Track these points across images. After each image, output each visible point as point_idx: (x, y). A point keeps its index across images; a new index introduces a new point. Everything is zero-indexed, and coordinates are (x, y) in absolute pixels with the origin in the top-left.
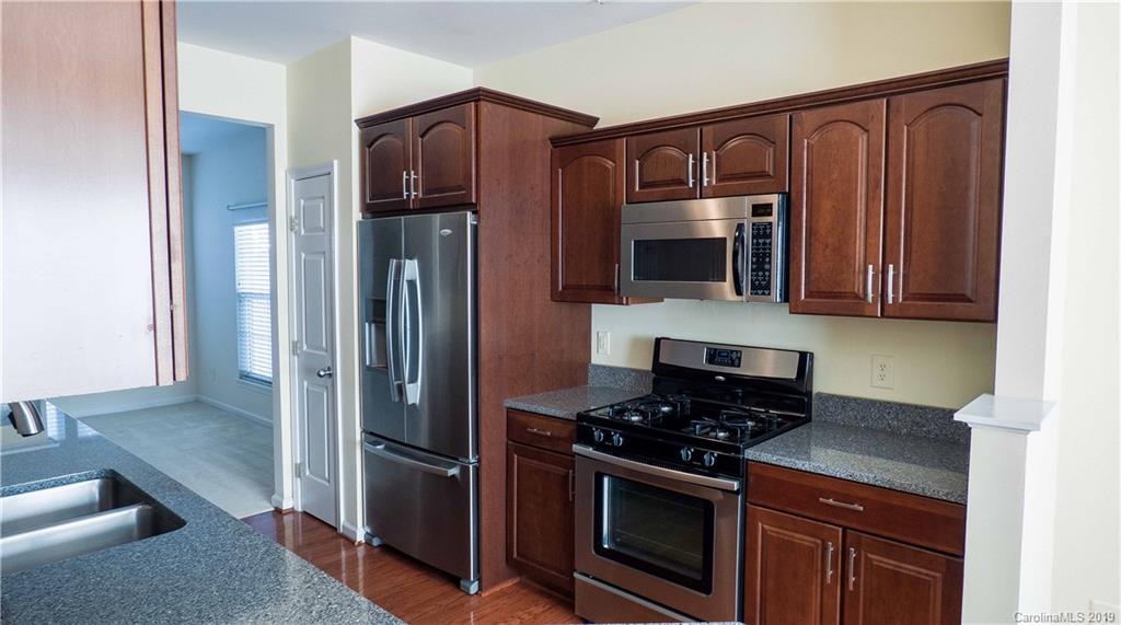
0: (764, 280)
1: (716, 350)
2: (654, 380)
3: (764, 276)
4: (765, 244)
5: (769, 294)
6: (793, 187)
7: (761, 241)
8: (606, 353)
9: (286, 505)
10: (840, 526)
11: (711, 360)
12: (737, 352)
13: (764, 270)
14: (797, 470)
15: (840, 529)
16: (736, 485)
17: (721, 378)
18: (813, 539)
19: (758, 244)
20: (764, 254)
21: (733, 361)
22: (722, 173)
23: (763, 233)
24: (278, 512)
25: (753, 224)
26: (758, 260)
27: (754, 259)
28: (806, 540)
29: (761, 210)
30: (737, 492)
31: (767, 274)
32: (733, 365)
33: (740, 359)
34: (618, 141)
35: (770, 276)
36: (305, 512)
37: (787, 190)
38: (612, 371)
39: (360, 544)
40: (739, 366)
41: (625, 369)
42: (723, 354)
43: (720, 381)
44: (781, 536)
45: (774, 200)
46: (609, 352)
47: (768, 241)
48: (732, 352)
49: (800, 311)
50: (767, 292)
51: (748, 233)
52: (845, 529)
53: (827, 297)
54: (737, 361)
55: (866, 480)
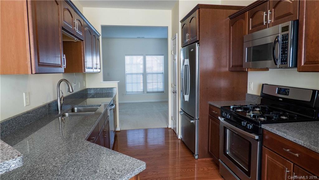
0: (285, 58)
1: (281, 88)
2: (261, 99)
3: (285, 56)
4: (286, 43)
5: (286, 64)
6: (300, 17)
7: (284, 42)
8: (251, 90)
9: (170, 127)
10: (292, 162)
11: (279, 93)
12: (288, 89)
13: (285, 54)
14: (277, 135)
15: (292, 164)
16: (257, 137)
17: (281, 99)
18: (283, 165)
19: (283, 43)
20: (285, 47)
21: (286, 93)
22: (275, 17)
23: (285, 38)
24: (168, 128)
25: (282, 35)
26: (283, 50)
27: (282, 50)
28: (280, 165)
29: (285, 29)
30: (257, 140)
31: (286, 55)
32: (286, 95)
33: (289, 92)
34: (246, 13)
35: (287, 56)
36: (173, 130)
37: (298, 19)
38: (252, 96)
39: (179, 139)
40: (288, 95)
41: (256, 95)
42: (283, 90)
43: (281, 101)
44: (273, 162)
45: (290, 23)
46: (252, 90)
47: (287, 41)
48: (286, 89)
49: (301, 70)
50: (286, 63)
51: (280, 39)
52: (294, 164)
53: (312, 64)
54: (287, 93)
55: (300, 144)
